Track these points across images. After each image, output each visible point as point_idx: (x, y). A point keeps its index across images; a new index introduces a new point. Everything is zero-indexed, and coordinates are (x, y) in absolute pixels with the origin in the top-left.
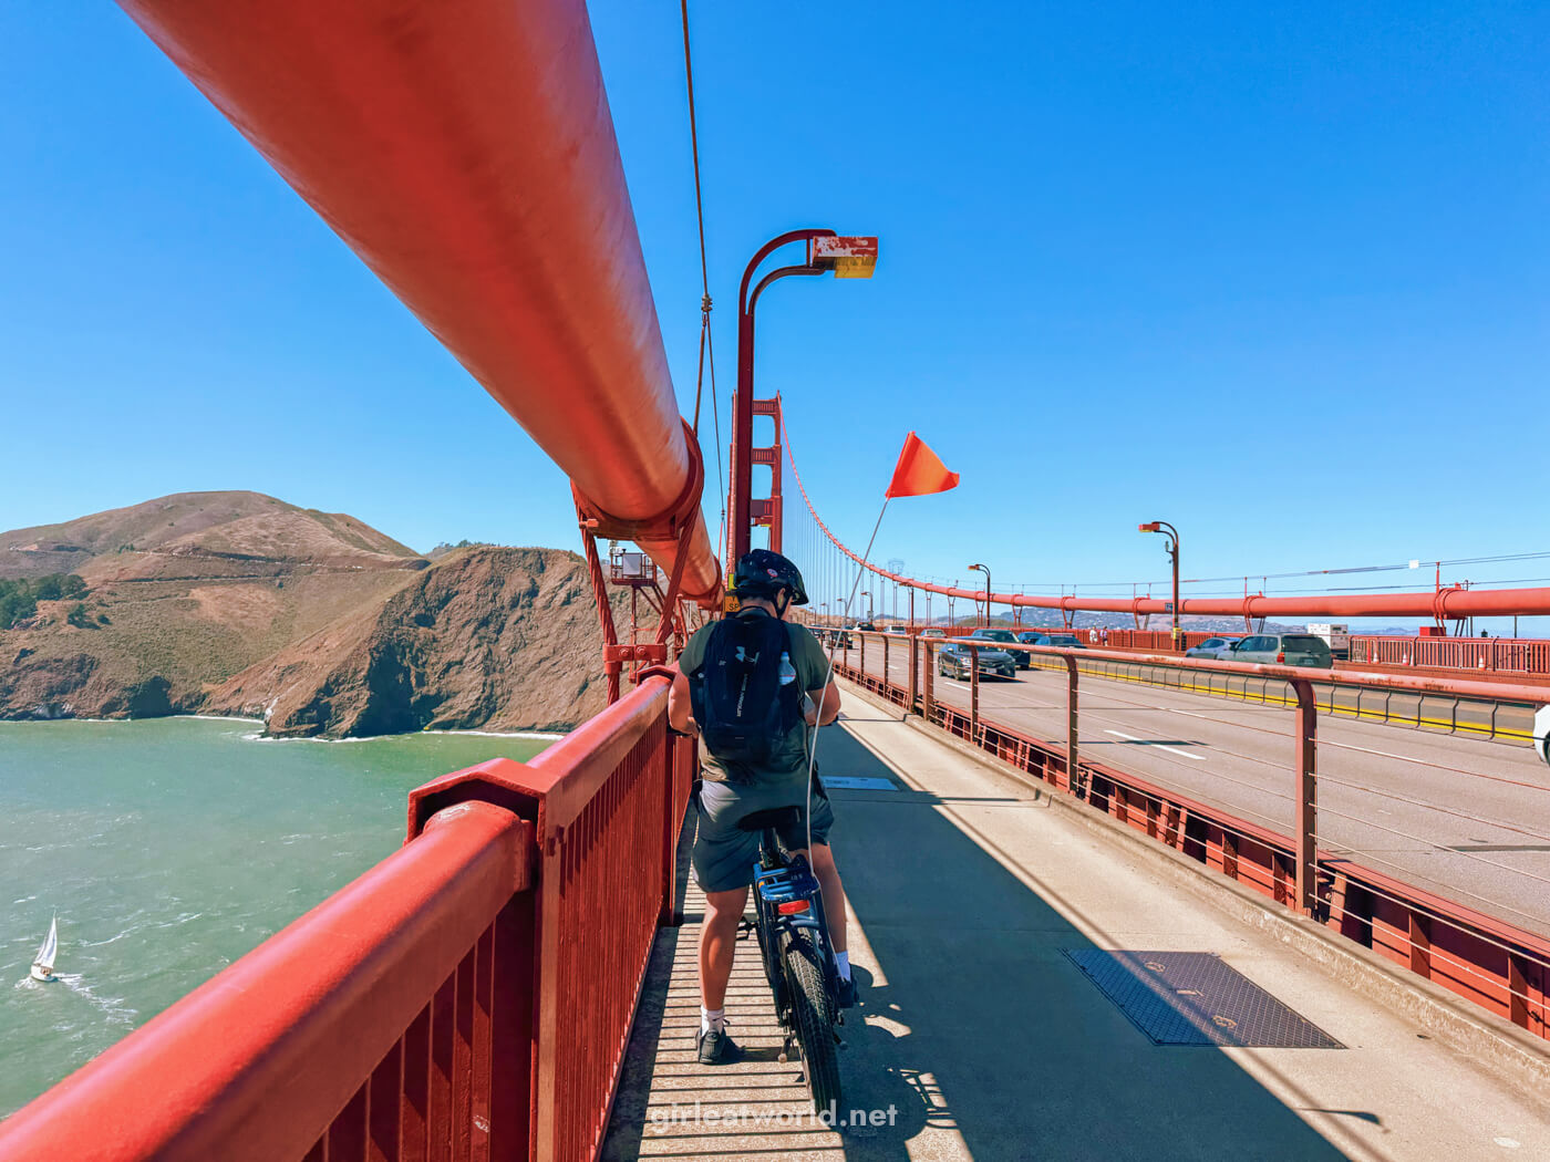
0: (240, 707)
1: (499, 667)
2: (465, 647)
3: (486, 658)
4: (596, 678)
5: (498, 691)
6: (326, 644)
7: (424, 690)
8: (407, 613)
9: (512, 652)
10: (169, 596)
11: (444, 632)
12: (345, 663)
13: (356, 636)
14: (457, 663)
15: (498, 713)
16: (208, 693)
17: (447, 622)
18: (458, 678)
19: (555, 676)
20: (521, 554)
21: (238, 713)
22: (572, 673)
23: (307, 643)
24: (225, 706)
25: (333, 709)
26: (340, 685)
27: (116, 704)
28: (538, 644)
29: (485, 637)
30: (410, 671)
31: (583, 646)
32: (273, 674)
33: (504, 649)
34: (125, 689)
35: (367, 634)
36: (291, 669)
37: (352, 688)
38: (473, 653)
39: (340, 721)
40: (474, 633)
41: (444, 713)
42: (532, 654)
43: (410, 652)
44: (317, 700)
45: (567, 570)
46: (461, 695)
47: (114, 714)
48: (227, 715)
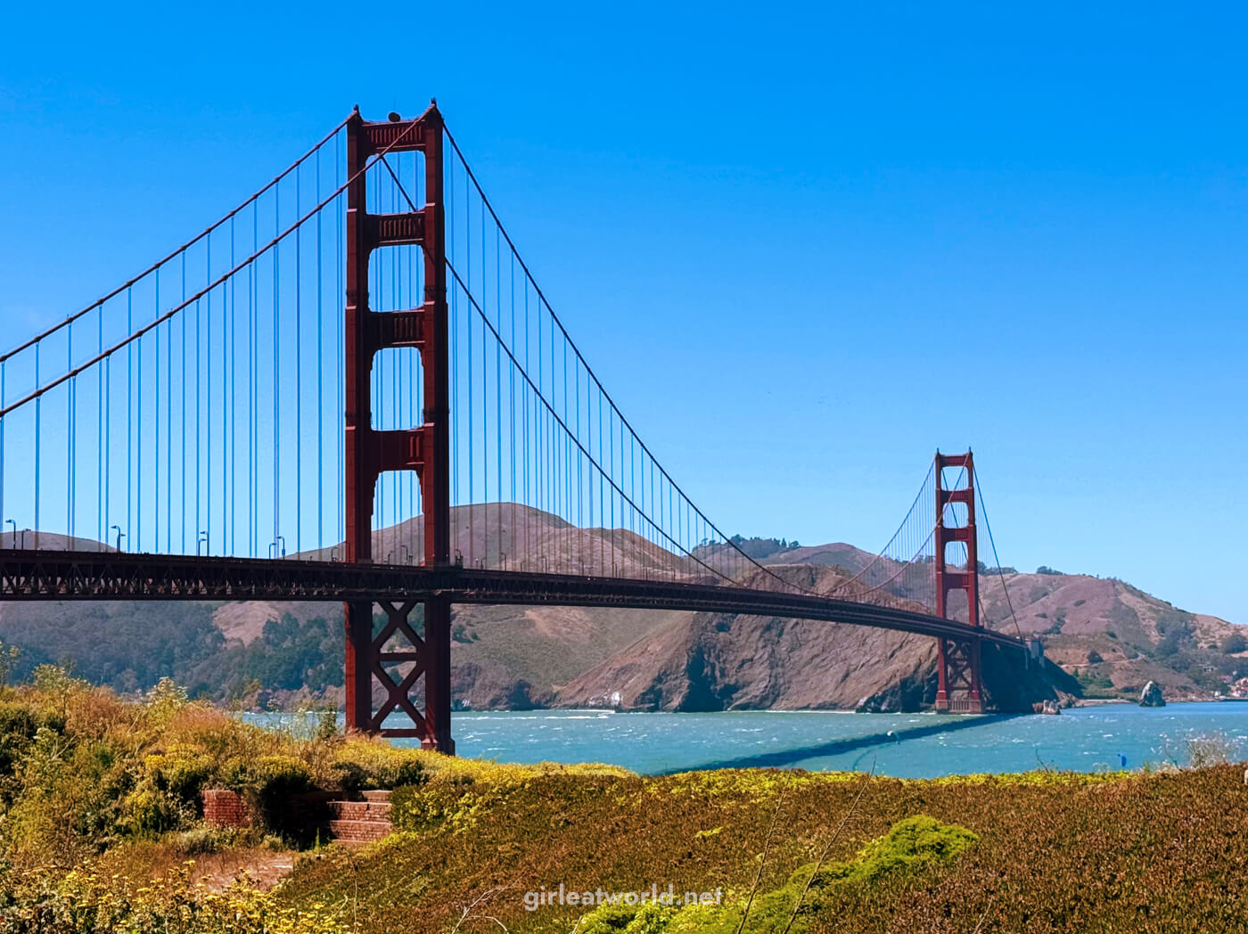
0: (585, 702)
1: (780, 663)
2: (754, 648)
3: (770, 656)
4: (855, 670)
5: (781, 681)
6: (649, 649)
7: (727, 680)
8: (710, 622)
9: (791, 651)
10: (511, 617)
11: (737, 637)
12: (670, 660)
13: (675, 641)
14: (749, 660)
15: (781, 697)
16: (558, 693)
17: (740, 629)
18: (751, 671)
19: (823, 670)
20: (795, 571)
21: (585, 706)
22: (837, 666)
23: (632, 650)
24: (573, 702)
25: (664, 693)
26: (668, 675)
27: (498, 700)
28: (811, 644)
29: (769, 640)
30: (715, 667)
31: (846, 645)
32: (609, 675)
33: (784, 649)
34: (503, 689)
35: (683, 639)
36: (624, 670)
37: (677, 678)
38: (761, 652)
39: (670, 702)
40: (761, 636)
41: (741, 698)
42: (806, 652)
43: (714, 652)
44: (653, 687)
45: (833, 583)
46: (753, 684)
47: (498, 707)
48: (575, 709)
